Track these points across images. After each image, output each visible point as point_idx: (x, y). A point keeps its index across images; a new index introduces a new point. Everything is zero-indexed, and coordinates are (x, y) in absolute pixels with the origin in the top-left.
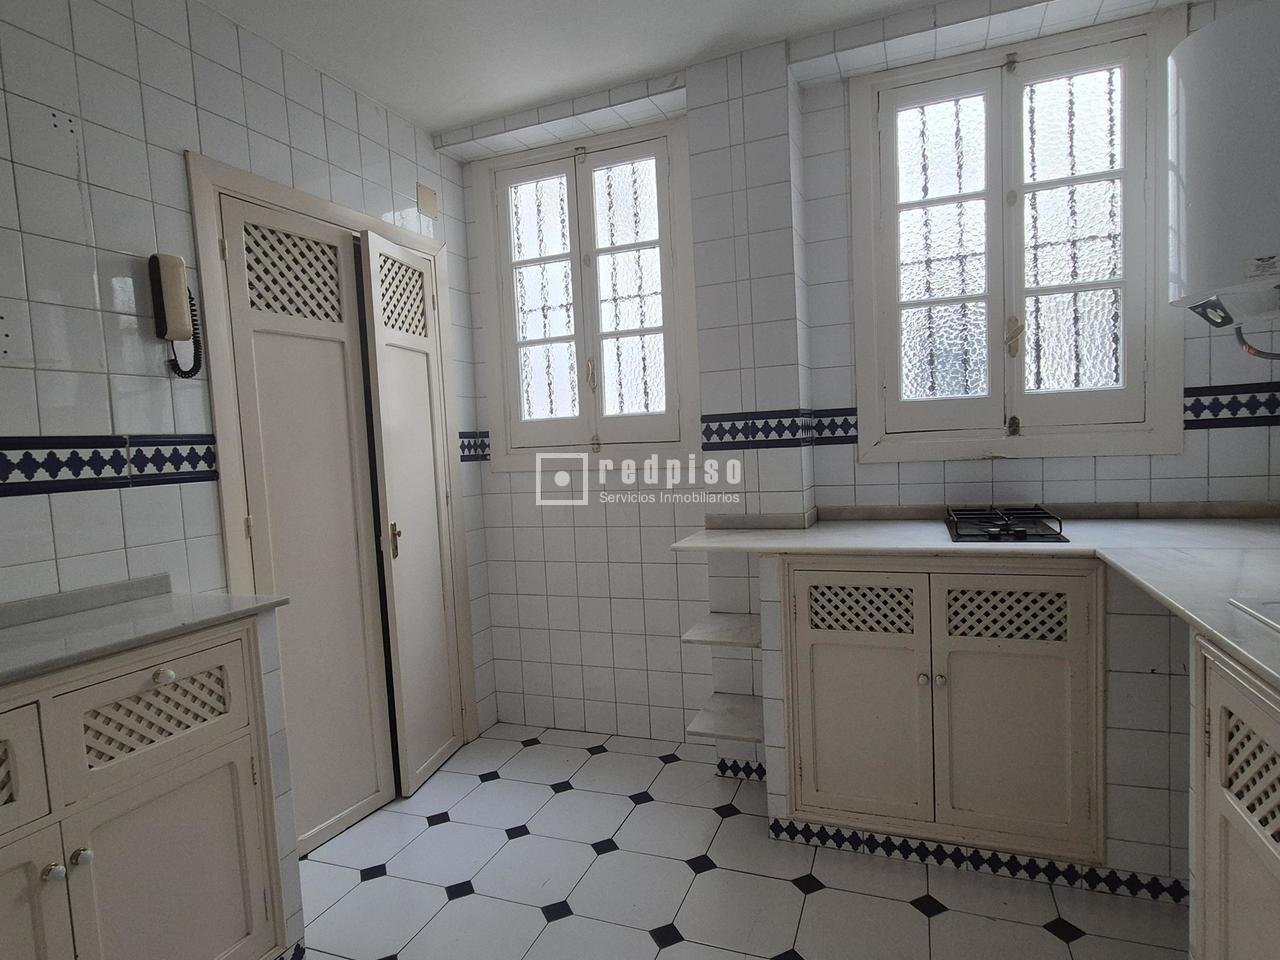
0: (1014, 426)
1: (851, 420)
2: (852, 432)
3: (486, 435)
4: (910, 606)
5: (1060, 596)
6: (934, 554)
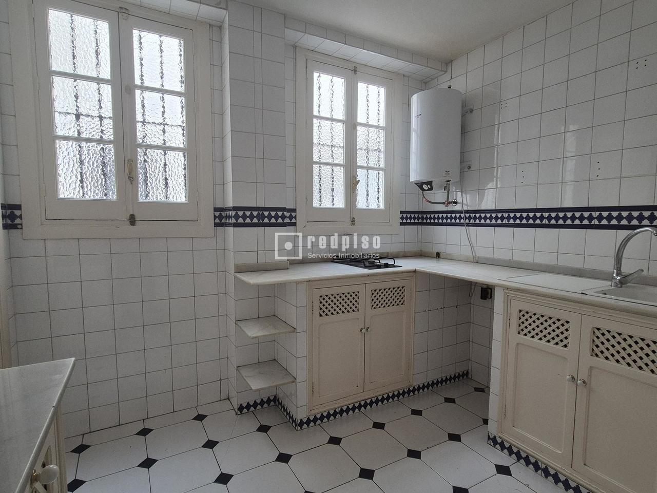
0: (353, 221)
1: (293, 214)
2: (294, 220)
3: (19, 207)
4: (357, 300)
5: (403, 287)
6: (368, 275)
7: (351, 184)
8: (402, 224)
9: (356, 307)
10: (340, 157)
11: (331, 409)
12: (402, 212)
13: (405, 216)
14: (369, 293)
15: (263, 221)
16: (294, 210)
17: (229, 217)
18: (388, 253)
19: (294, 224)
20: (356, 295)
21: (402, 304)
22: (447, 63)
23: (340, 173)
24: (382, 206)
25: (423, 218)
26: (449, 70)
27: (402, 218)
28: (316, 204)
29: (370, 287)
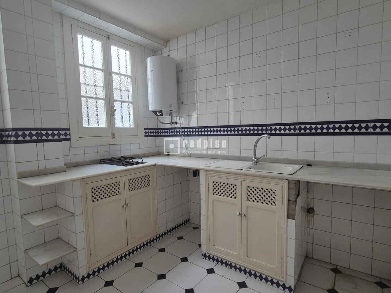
1: (68, 132)
2: (68, 137)
4: (119, 187)
5: (148, 176)
6: (125, 170)
7: (111, 112)
8: (146, 136)
9: (118, 192)
10: (101, 93)
11: (105, 263)
12: (145, 129)
13: (147, 131)
14: (127, 182)
15: (41, 138)
16: (68, 130)
17: (10, 136)
18: (138, 155)
19: (69, 139)
20: (118, 184)
21: (149, 186)
22: (167, 41)
23: (102, 105)
24: (132, 126)
25: (158, 132)
26: (168, 46)
27: (146, 133)
28: (85, 125)
29: (127, 178)
